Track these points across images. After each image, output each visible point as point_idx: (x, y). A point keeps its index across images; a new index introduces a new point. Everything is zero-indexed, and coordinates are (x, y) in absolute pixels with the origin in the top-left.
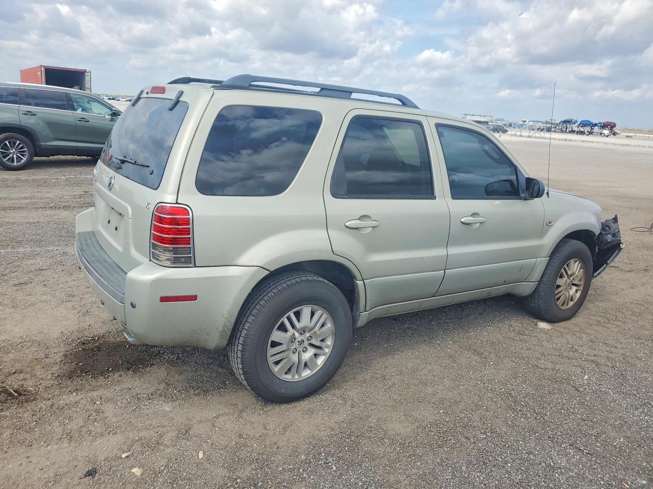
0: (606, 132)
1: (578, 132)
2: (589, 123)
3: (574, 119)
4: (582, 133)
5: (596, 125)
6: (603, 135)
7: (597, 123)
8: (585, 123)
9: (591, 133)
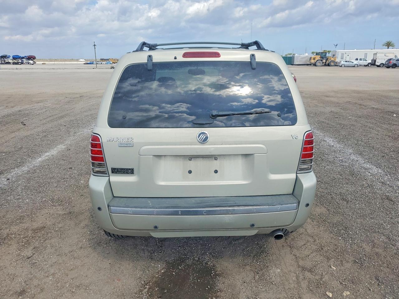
0: (31, 62)
1: (13, 63)
2: (19, 57)
3: (8, 55)
4: (17, 63)
5: (23, 58)
6: (30, 64)
7: (24, 56)
8: (15, 57)
9: (22, 63)
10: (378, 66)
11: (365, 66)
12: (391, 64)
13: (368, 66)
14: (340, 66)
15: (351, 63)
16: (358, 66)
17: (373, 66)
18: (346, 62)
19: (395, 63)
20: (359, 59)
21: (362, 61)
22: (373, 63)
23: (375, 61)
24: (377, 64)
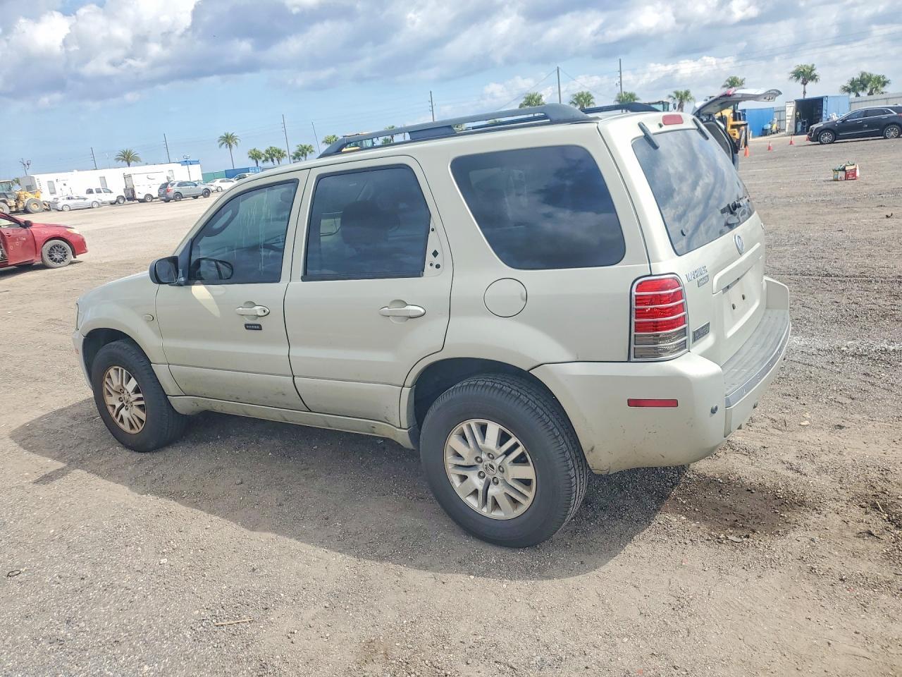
10: (142, 201)
11: (112, 204)
12: (171, 195)
13: (119, 203)
14: (59, 211)
15: (83, 200)
16: (99, 206)
17: (131, 202)
18: (69, 198)
19: (177, 190)
20: (94, 191)
21: (103, 194)
22: (130, 196)
23: (133, 192)
24: (138, 196)
